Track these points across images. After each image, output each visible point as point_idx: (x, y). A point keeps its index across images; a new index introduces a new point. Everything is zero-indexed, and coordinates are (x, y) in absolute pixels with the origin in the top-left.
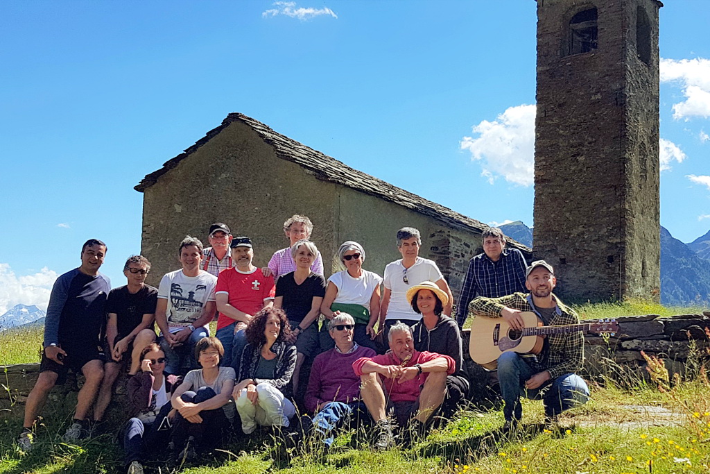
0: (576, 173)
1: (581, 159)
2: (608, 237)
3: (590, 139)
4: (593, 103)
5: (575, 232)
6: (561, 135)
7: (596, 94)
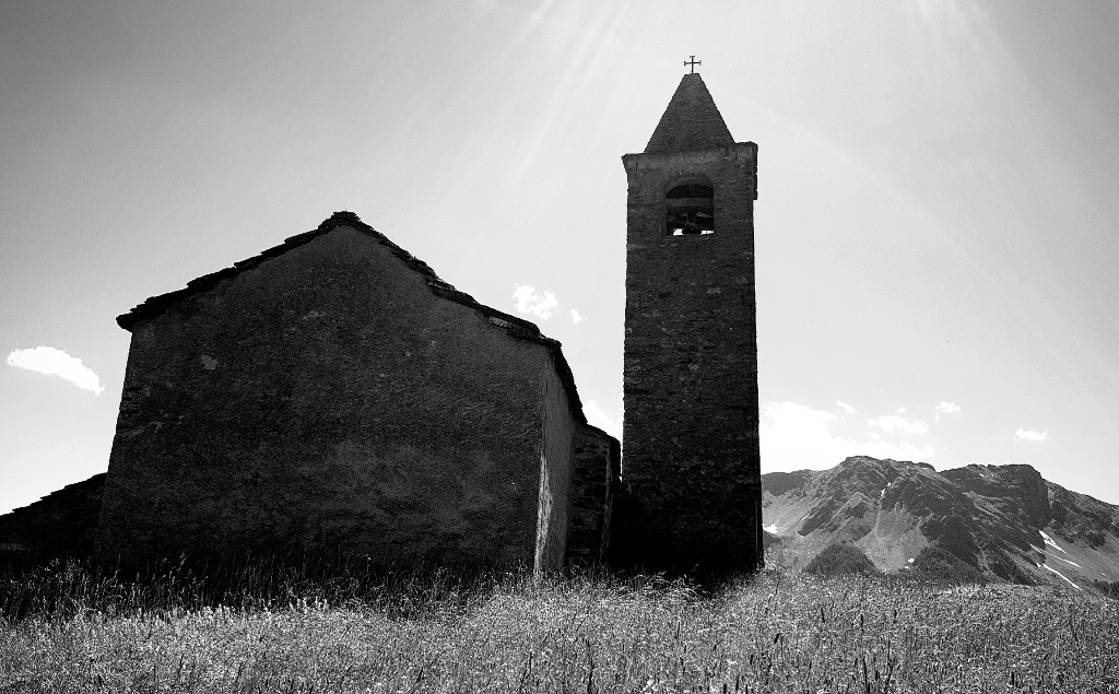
0: (686, 386)
1: (694, 367)
2: (736, 475)
3: (707, 344)
4: (710, 298)
5: (686, 466)
6: (665, 334)
7: (714, 286)
